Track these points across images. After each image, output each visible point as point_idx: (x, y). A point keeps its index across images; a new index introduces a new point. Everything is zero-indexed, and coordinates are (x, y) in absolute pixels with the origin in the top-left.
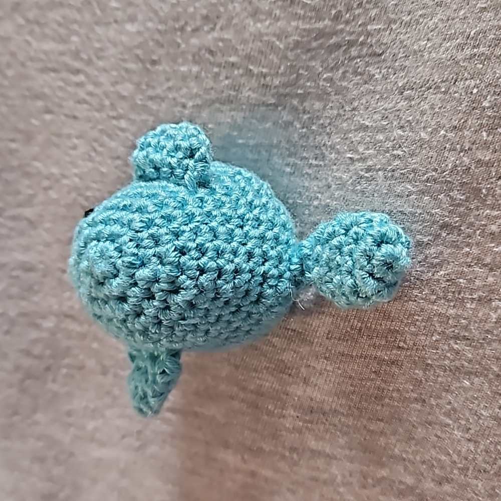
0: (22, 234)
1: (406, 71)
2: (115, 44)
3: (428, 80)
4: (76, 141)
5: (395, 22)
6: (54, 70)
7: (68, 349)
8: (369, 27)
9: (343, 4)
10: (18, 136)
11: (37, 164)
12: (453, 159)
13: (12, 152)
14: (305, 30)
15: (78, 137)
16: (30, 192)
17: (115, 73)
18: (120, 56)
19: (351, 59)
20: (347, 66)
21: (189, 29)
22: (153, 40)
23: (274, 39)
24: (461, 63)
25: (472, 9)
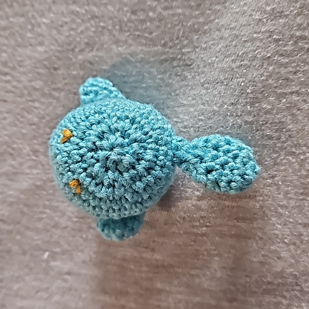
1: (205, 74)
2: (30, 58)
3: (217, 79)
4: (6, 115)
5: (197, 47)
8: (183, 50)
9: (168, 37)
12: (232, 120)
14: (146, 51)
15: (7, 113)
17: (31, 75)
18: (33, 65)
19: (174, 67)
20: (171, 72)
21: (77, 50)
22: (55, 56)
23: (129, 56)
24: (235, 70)
25: (239, 41)
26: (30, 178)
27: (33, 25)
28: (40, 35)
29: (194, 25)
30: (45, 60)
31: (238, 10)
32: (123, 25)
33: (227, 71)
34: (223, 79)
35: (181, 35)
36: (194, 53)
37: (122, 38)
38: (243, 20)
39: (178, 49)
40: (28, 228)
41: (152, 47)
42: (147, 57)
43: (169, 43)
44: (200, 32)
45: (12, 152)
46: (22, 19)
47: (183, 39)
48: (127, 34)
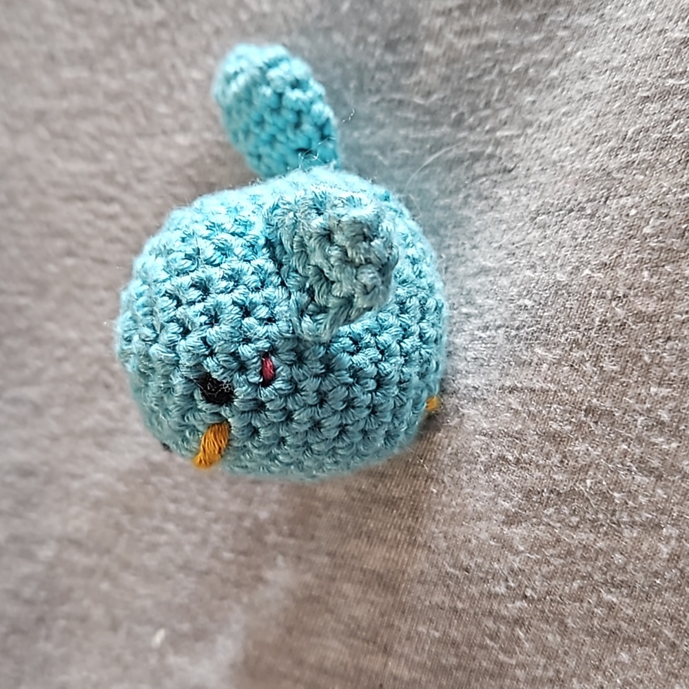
1: (541, 190)
2: (160, 162)
3: (569, 200)
4: (103, 294)
5: (530, 124)
6: (82, 199)
7: (70, 590)
8: (499, 134)
9: (465, 104)
10: (30, 288)
11: (51, 326)
12: (602, 310)
13: (19, 310)
14: (416, 140)
15: (107, 289)
16: (39, 364)
17: (159, 201)
19: (474, 179)
20: (470, 188)
22: (211, 156)
23: (376, 153)
24: (614, 175)
25: (630, 100)
26: (140, 444)
27: (171, 87)
28: (184, 108)
29: (527, 70)
30: (192, 164)
31: (631, 22)
32: (367, 80)
33: (596, 180)
34: (585, 199)
35: (495, 98)
36: (522, 139)
37: (364, 108)
38: (642, 46)
39: (488, 132)
40: (126, 566)
41: (430, 129)
42: (417, 152)
43: (466, 116)
44: (540, 86)
45: (111, 380)
46: (150, 75)
47: (498, 105)
48: (375, 99)
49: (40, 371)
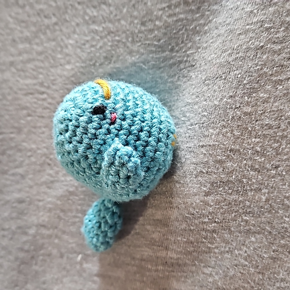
0: (18, 182)
1: (206, 71)
2: (61, 76)
3: (216, 74)
4: (44, 129)
5: (200, 48)
6: (31, 94)
8: (188, 52)
9: (174, 43)
10: (15, 130)
11: (25, 144)
12: (232, 113)
13: (11, 139)
14: (157, 58)
15: (45, 127)
16: (22, 159)
17: (62, 91)
18: (63, 82)
19: (181, 70)
20: (180, 74)
21: (98, 64)
22: (80, 72)
23: (142, 65)
24: (231, 63)
25: (234, 35)
26: (64, 185)
27: (62, 47)
28: (67, 55)
29: (196, 28)
30: (72, 76)
31: (232, 6)
32: (135, 37)
33: (225, 66)
34: (222, 73)
35: (185, 39)
36: (197, 53)
37: (135, 48)
38: (236, 15)
39: (184, 52)
40: (64, 232)
41: (162, 53)
42: (158, 62)
43: (175, 47)
44: (201, 33)
45: (50, 162)
46: (53, 43)
47: (187, 42)
48: (139, 44)
49: (22, 162)
